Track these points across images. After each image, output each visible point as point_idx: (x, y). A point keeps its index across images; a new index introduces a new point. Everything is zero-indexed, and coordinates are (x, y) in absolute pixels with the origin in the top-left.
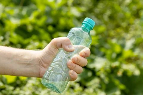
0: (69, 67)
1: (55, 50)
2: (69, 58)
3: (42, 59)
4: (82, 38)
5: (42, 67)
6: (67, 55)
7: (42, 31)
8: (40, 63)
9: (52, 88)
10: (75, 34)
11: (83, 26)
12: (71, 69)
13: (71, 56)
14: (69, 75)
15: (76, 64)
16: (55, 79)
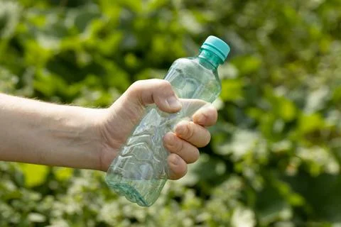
0: (169, 146)
1: (137, 108)
2: (169, 126)
3: (107, 129)
4: (199, 82)
5: (107, 146)
6: (163, 119)
7: (110, 66)
8: (102, 136)
9: (128, 193)
10: (184, 73)
11: (203, 55)
12: (172, 153)
13: (174, 123)
14: (168, 165)
15: (185, 140)
16: (136, 175)
